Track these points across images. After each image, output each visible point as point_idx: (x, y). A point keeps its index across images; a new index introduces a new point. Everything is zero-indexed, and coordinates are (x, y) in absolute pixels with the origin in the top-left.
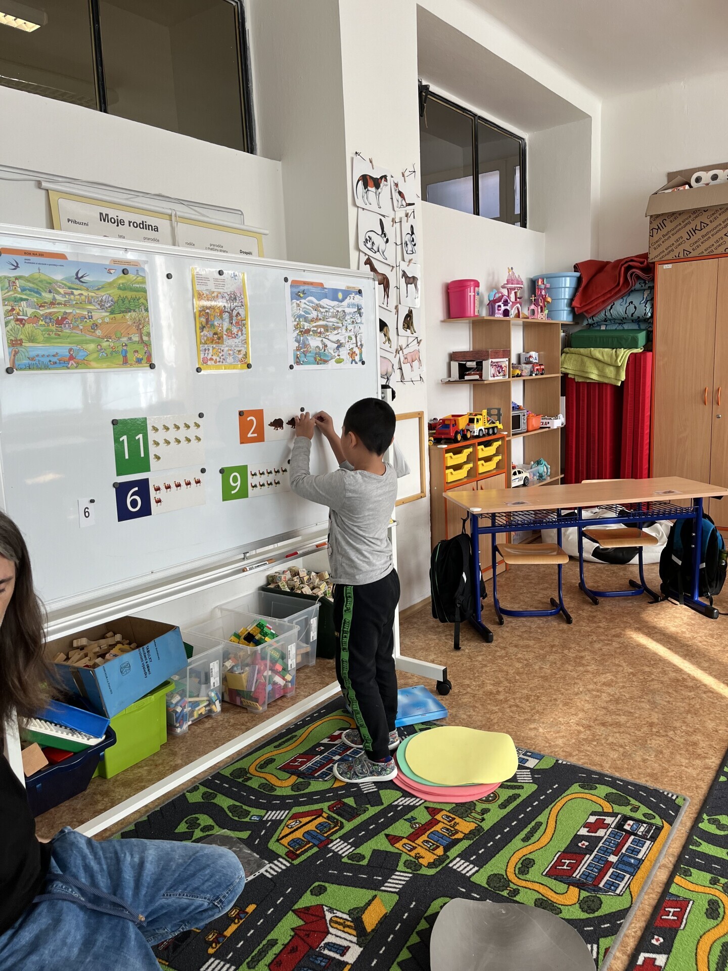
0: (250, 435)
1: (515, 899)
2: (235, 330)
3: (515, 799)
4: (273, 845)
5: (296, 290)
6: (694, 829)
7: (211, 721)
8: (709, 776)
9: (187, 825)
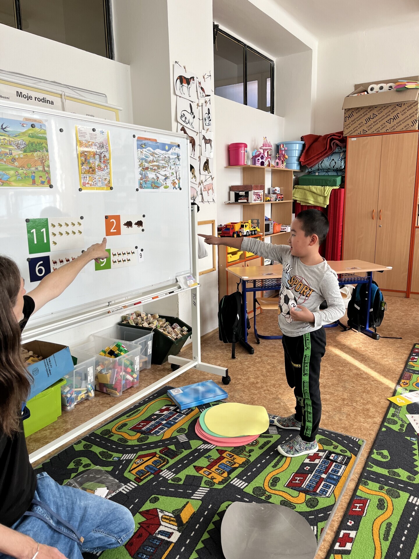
0: (112, 231)
1: (269, 501)
2: (103, 166)
3: (268, 444)
4: (126, 474)
5: (141, 143)
6: (369, 458)
7: (88, 402)
8: (376, 428)
9: (74, 464)
